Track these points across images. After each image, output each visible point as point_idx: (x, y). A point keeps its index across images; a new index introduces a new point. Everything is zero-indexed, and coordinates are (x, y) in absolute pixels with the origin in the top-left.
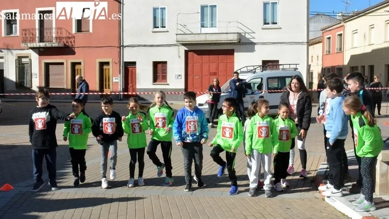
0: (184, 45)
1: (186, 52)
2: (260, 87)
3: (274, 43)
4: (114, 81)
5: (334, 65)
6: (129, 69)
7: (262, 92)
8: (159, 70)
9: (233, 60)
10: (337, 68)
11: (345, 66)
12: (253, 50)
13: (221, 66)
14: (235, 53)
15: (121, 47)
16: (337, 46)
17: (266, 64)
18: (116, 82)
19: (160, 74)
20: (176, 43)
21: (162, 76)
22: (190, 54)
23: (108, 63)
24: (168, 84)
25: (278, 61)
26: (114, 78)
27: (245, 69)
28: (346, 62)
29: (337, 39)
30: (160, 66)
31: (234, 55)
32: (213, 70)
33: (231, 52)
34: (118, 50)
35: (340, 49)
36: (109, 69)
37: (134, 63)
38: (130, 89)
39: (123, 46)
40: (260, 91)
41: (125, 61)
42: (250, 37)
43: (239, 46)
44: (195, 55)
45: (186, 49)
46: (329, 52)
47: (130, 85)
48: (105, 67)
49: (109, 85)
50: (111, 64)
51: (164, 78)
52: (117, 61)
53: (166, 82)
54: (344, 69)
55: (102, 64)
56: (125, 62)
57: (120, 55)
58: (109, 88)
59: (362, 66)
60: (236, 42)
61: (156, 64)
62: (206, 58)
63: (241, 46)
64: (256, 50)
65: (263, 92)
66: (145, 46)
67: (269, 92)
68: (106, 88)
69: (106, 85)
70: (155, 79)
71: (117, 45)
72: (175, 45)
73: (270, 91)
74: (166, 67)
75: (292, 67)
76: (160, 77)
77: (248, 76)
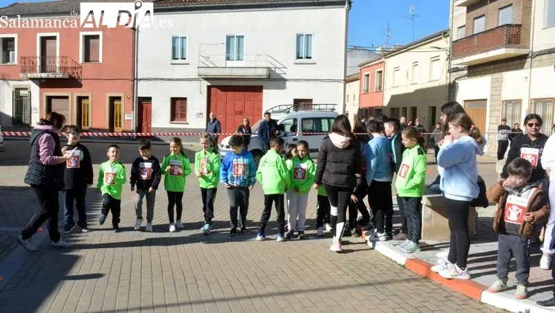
0: (206, 79)
1: (209, 88)
3: (308, 80)
4: (126, 118)
5: (372, 105)
6: (143, 105)
8: (178, 107)
9: (262, 98)
10: (375, 109)
11: (385, 107)
12: (283, 87)
13: (248, 104)
14: (264, 91)
15: (135, 80)
16: (376, 84)
17: (298, 103)
18: (129, 119)
19: (178, 111)
20: (197, 77)
21: (181, 114)
22: (213, 90)
23: (119, 98)
24: (187, 124)
25: (311, 100)
26: (126, 116)
27: (277, 109)
28: (386, 104)
29: (377, 75)
30: (178, 102)
31: (262, 92)
32: (238, 108)
33: (259, 89)
34: (132, 83)
35: (380, 88)
36: (120, 105)
37: (149, 99)
38: (145, 128)
39: (137, 79)
41: (139, 96)
42: (281, 72)
43: (267, 82)
44: (219, 91)
45: (209, 84)
46: (367, 91)
47: (144, 123)
48: (116, 103)
49: (120, 123)
50: (123, 99)
51: (183, 116)
52: (130, 95)
53: (186, 120)
54: (383, 111)
55: (113, 99)
56: (139, 97)
57: (134, 89)
58: (120, 126)
59: (403, 108)
60: (266, 77)
61: (174, 101)
62: (230, 94)
63: (271, 82)
64: (287, 86)
66: (162, 79)
67: (303, 135)
68: (116, 126)
69: (116, 123)
70: (173, 117)
71: (131, 77)
72: (197, 79)
73: (305, 133)
74: (186, 103)
75: (329, 107)
76: (179, 114)
77: (281, 117)
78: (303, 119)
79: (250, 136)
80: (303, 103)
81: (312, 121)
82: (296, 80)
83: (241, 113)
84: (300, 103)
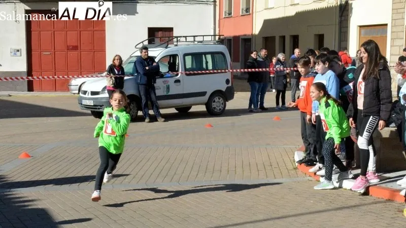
0: (23, 1)
1: (28, 14)
2: (173, 67)
3: (165, 2)
5: (237, 34)
7: (177, 75)
10: (242, 39)
11: (255, 36)
12: (134, 12)
13: (85, 36)
16: (242, 5)
17: (157, 35)
25: (171, 30)
28: (256, 30)
35: (248, 10)
40: (175, 73)
46: (230, 14)
54: (253, 41)
59: (280, 37)
62: (60, 23)
64: (138, 11)
65: (180, 74)
67: (187, 75)
78: (185, 55)
79: (123, 78)
80: (160, 34)
81: (190, 57)
83: (75, 48)
84: (156, 33)
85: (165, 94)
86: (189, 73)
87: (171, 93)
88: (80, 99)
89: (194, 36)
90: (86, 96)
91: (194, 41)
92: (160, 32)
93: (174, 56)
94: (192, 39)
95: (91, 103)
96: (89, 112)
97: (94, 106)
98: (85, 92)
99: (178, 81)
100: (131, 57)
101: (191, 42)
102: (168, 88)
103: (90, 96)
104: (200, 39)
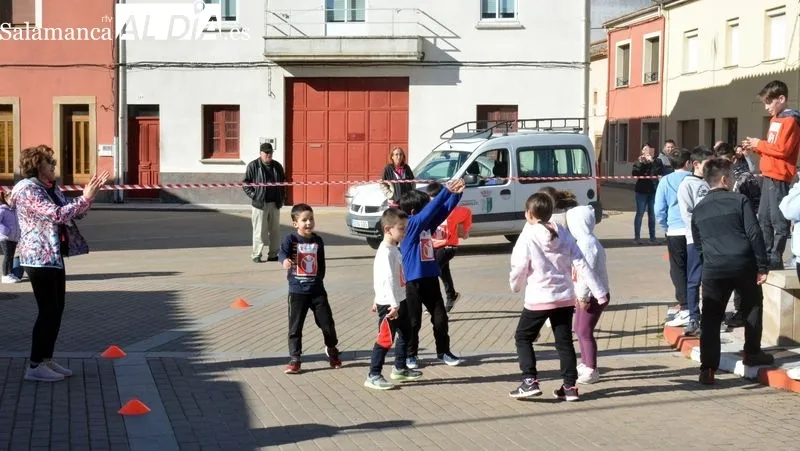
0: (282, 64)
1: (289, 83)
3: (507, 64)
4: (102, 153)
5: (636, 115)
6: (140, 122)
8: (219, 126)
9: (407, 104)
10: (644, 123)
11: (666, 117)
12: (454, 80)
14: (411, 87)
15: (119, 66)
16: (646, 68)
18: (107, 154)
19: (220, 136)
20: (263, 58)
21: (227, 142)
22: (298, 87)
23: (84, 109)
24: (242, 163)
26: (101, 147)
28: (668, 109)
29: (647, 48)
30: (220, 116)
31: (407, 90)
32: (356, 128)
33: (401, 85)
34: (113, 74)
35: (654, 76)
36: (86, 125)
37: (154, 109)
38: (144, 176)
39: (124, 65)
41: (130, 101)
42: (449, 47)
43: (419, 68)
44: (311, 90)
45: (289, 75)
46: (625, 83)
47: (143, 164)
48: (75, 118)
49: (87, 165)
50: (92, 110)
51: (232, 146)
52: (109, 102)
53: (238, 156)
54: (662, 127)
55: (68, 111)
56: (129, 106)
57: (117, 87)
58: (87, 172)
59: (707, 120)
60: (415, 58)
61: (209, 112)
62: (338, 97)
63: (426, 69)
64: (461, 78)
66: (181, 65)
67: (522, 182)
68: (78, 171)
69: (78, 165)
70: (209, 150)
71: (109, 61)
72: (260, 65)
73: (524, 179)
74: (237, 118)
75: (570, 123)
76: (223, 142)
77: (475, 146)
78: (520, 150)
80: (496, 115)
81: (531, 154)
82: (481, 64)
83: (360, 137)
84: (490, 114)
85: (485, 212)
86: (525, 177)
87: (494, 211)
88: (349, 219)
89: (537, 120)
90: (358, 213)
91: (537, 127)
92: (496, 113)
93: (504, 152)
94: (534, 124)
95: (365, 225)
96: (364, 238)
97: (369, 229)
98: (357, 208)
99: (506, 192)
100: (434, 152)
101: (533, 129)
102: (490, 203)
103: (364, 214)
104: (546, 124)
